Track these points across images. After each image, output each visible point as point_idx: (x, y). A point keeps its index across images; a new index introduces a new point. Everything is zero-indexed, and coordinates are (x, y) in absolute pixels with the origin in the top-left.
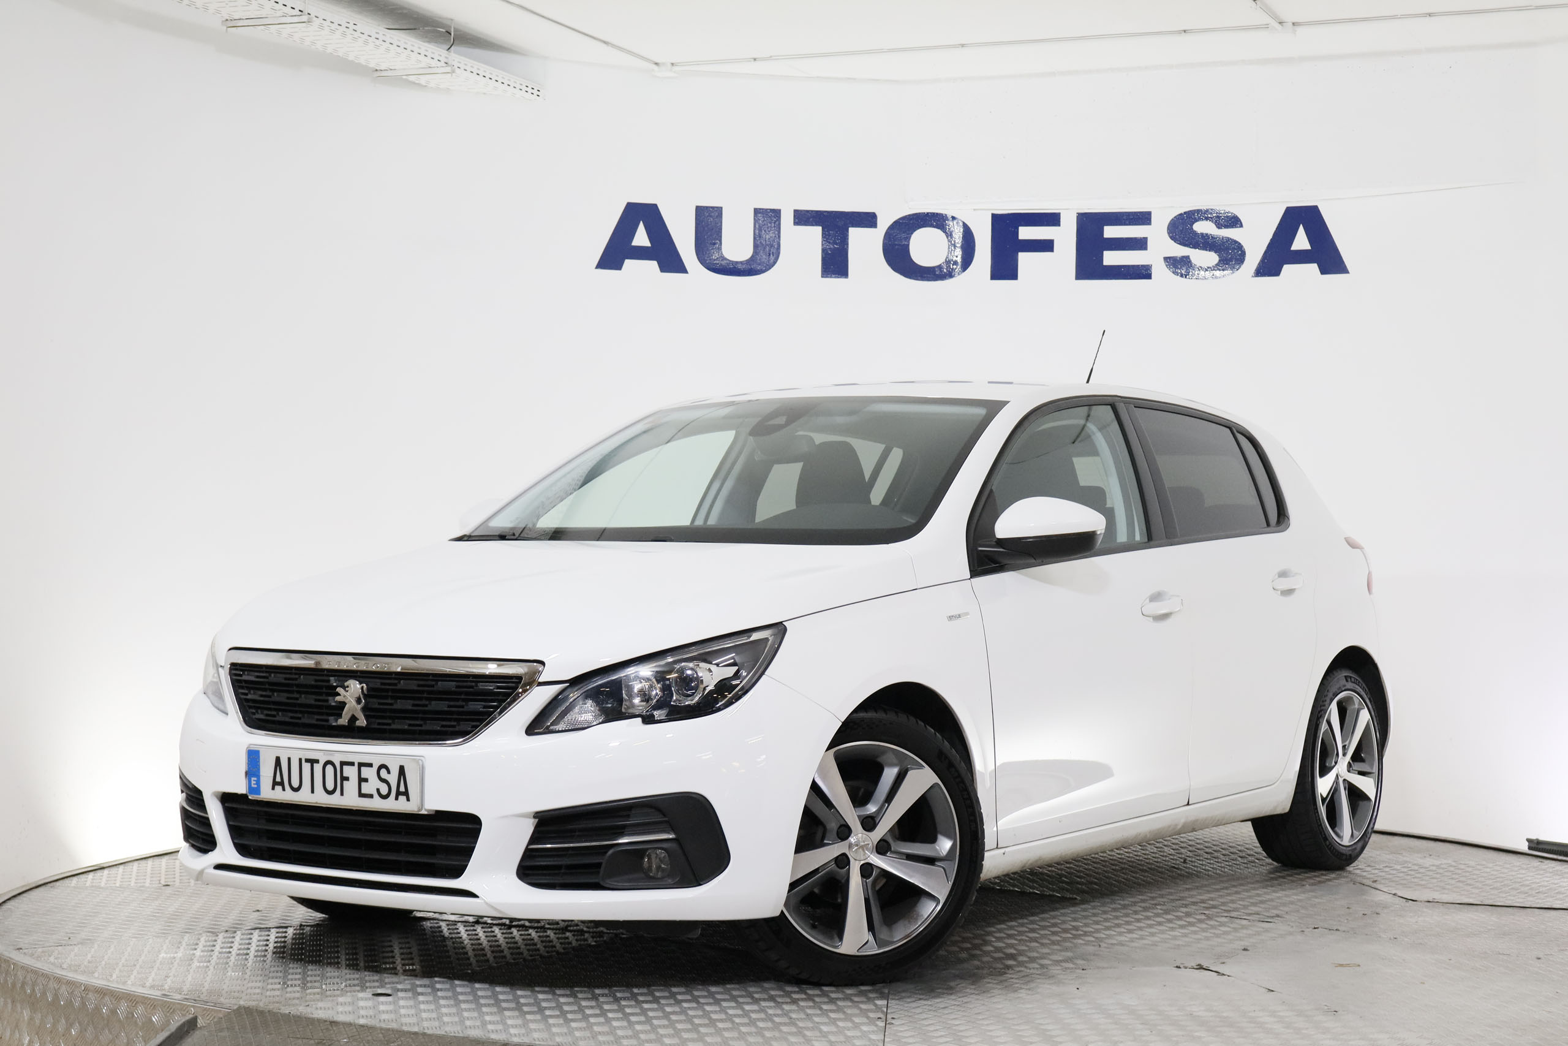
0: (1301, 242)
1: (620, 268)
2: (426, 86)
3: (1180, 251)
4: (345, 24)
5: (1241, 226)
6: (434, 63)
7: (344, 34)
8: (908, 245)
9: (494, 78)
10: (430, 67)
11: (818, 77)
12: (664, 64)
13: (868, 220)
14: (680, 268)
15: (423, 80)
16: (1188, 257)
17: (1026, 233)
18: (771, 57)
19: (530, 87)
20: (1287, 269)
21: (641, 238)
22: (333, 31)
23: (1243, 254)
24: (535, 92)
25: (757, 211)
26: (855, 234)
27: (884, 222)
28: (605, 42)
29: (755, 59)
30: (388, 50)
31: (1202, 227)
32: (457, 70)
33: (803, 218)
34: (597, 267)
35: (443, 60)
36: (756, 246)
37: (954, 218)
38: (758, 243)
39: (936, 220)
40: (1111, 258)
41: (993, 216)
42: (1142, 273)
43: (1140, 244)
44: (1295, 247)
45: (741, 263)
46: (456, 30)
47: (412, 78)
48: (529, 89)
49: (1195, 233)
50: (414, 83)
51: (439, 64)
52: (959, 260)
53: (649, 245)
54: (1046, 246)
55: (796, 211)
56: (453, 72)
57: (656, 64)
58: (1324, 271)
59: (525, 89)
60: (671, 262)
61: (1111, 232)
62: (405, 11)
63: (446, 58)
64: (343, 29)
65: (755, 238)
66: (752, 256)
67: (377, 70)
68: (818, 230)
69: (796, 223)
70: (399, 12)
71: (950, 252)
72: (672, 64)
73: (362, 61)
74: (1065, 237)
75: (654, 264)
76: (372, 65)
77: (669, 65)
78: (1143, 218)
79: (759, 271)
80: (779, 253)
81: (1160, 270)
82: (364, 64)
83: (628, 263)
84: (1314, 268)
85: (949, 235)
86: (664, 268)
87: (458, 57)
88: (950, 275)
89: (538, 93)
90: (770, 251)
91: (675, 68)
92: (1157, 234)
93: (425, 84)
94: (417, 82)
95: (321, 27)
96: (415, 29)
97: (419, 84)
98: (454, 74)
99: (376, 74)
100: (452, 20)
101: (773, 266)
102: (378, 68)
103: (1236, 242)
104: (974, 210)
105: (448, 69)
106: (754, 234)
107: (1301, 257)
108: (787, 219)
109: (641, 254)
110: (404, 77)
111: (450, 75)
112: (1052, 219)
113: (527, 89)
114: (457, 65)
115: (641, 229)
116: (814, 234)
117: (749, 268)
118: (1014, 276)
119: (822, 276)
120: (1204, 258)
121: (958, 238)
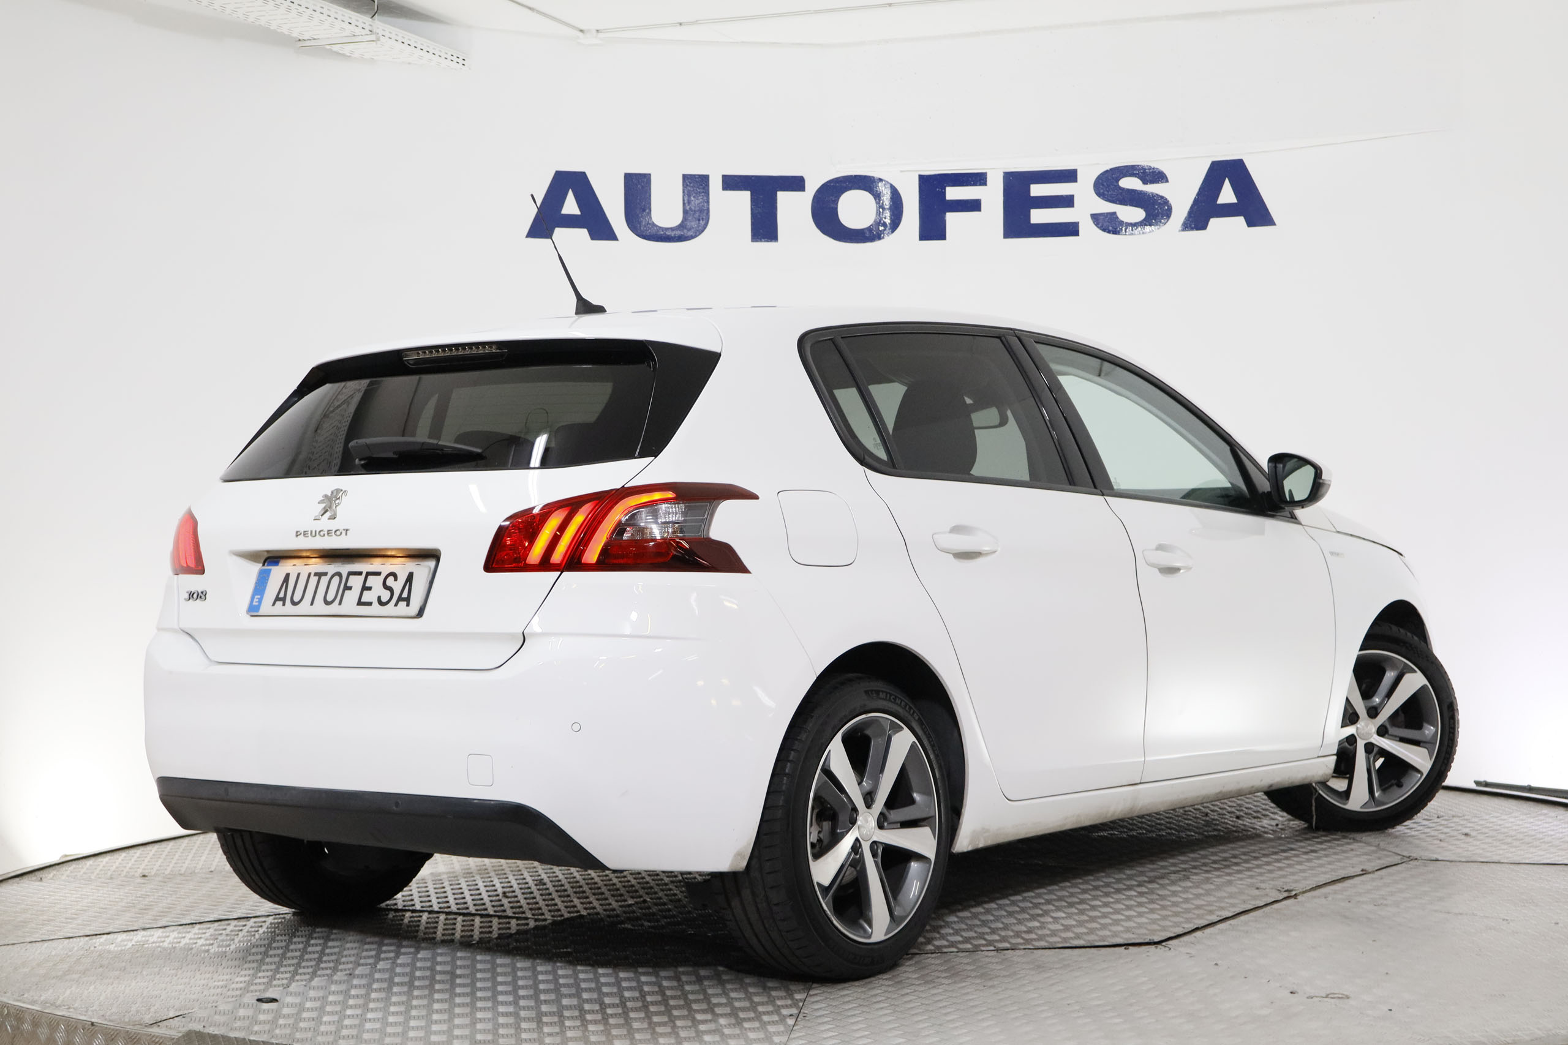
0: (1227, 195)
2: (350, 56)
3: (1106, 207)
5: (1167, 181)
6: (358, 31)
7: (266, 1)
8: (837, 208)
9: (419, 47)
10: (354, 36)
11: (743, 42)
12: (589, 31)
13: (796, 184)
14: (612, 236)
15: (347, 50)
16: (1115, 213)
17: (953, 193)
18: (697, 21)
19: (455, 56)
20: (1214, 222)
23: (1170, 210)
24: (460, 60)
25: (685, 177)
26: (785, 199)
27: (812, 186)
28: (530, 8)
29: (681, 24)
30: (311, 17)
31: (1130, 183)
32: (382, 38)
33: (731, 183)
34: (528, 236)
35: (368, 28)
36: (685, 212)
37: (881, 180)
38: (688, 208)
39: (865, 183)
40: (1038, 216)
41: (921, 177)
42: (1070, 230)
43: (1067, 201)
44: (1221, 201)
45: (672, 229)
46: (380, 1)
47: (336, 48)
48: (454, 58)
49: (1121, 188)
50: (337, 53)
51: (364, 32)
52: (888, 221)
53: (578, 213)
54: (974, 206)
55: (724, 176)
56: (378, 39)
57: (581, 31)
58: (1250, 224)
59: (450, 58)
60: (601, 229)
61: (1037, 190)
63: (370, 25)
65: (684, 204)
66: (682, 222)
67: (300, 40)
68: (746, 196)
69: (724, 188)
71: (878, 213)
72: (598, 31)
73: (285, 31)
74: (992, 196)
75: (584, 232)
76: (295, 35)
77: (594, 33)
78: (1070, 176)
79: (688, 237)
80: (709, 218)
81: (1087, 227)
82: (287, 33)
83: (558, 231)
84: (1241, 220)
85: (877, 196)
86: (595, 235)
87: (382, 25)
88: (878, 237)
89: (463, 62)
90: (699, 216)
91: (600, 35)
92: (1083, 191)
93: (349, 55)
94: (341, 52)
97: (343, 55)
98: (379, 42)
99: (300, 45)
101: (703, 231)
102: (301, 38)
103: (1162, 197)
104: (902, 171)
105: (373, 37)
106: (684, 200)
108: (715, 184)
109: (571, 222)
110: (328, 47)
111: (374, 43)
112: (978, 179)
113: (452, 58)
114: (381, 33)
115: (571, 198)
116: (743, 199)
117: (678, 233)
118: (942, 236)
119: (752, 241)
120: (1131, 214)
121: (886, 200)
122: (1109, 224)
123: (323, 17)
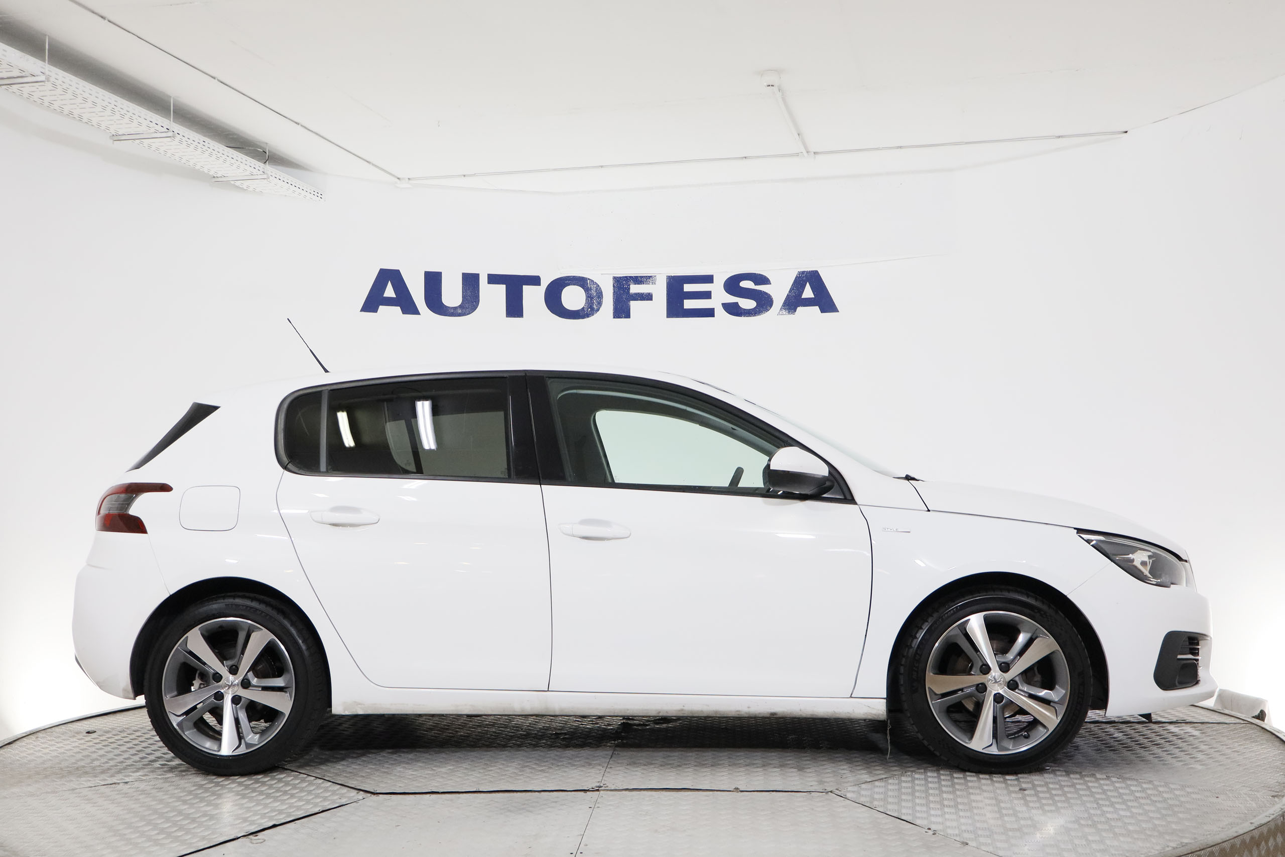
0: (808, 293)
1: (376, 311)
2: (246, 190)
3: (732, 299)
4: (197, 141)
5: (770, 283)
6: (255, 172)
7: (196, 148)
8: (561, 297)
9: (294, 185)
10: (253, 175)
11: (501, 190)
12: (403, 179)
13: (535, 281)
14: (415, 311)
15: (245, 184)
16: (737, 303)
17: (634, 289)
19: (316, 192)
20: (800, 309)
21: (389, 292)
22: (188, 145)
23: (772, 301)
24: (319, 195)
25: (464, 275)
26: (527, 289)
27: (545, 283)
28: (368, 162)
29: (464, 176)
30: (225, 161)
31: (746, 284)
32: (270, 177)
33: (494, 279)
34: (362, 310)
35: (261, 170)
36: (463, 297)
37: (589, 279)
38: (466, 295)
40: (689, 304)
41: (614, 278)
42: (709, 313)
43: (707, 295)
44: (804, 296)
45: (455, 308)
46: (269, 152)
47: (238, 183)
48: (316, 194)
49: (741, 287)
50: (238, 187)
51: (259, 173)
52: (594, 305)
53: (394, 296)
54: (648, 297)
55: (489, 275)
56: (268, 178)
57: (398, 178)
58: (823, 311)
59: (313, 193)
60: (409, 307)
61: (688, 288)
62: (235, 136)
63: (263, 168)
64: (196, 143)
65: (463, 292)
66: (462, 303)
67: (214, 177)
68: (503, 288)
69: (489, 283)
70: (231, 137)
71: (587, 301)
72: (409, 179)
73: (206, 171)
74: (660, 291)
75: (398, 309)
76: (212, 173)
77: (406, 180)
78: (709, 279)
79: (465, 313)
80: (479, 301)
81: (720, 312)
82: (206, 172)
83: (381, 308)
84: (816, 309)
85: (587, 290)
86: (405, 311)
87: (269, 168)
88: (587, 315)
89: (321, 196)
90: (473, 300)
91: (410, 181)
92: (718, 291)
93: (245, 188)
94: (241, 186)
95: (181, 142)
96: (243, 148)
97: (242, 189)
98: (268, 180)
99: (215, 181)
100: (266, 143)
101: (475, 310)
102: (215, 176)
103: (767, 293)
104: (602, 274)
105: (265, 176)
106: (463, 290)
107: (808, 303)
108: (483, 280)
109: (389, 302)
110: (232, 182)
111: (265, 180)
112: (650, 280)
113: (314, 193)
114: (270, 174)
115: (389, 285)
116: (501, 290)
117: (460, 311)
118: (628, 316)
119: (507, 317)
120: (748, 304)
121: (594, 293)
122: (733, 310)
123: (233, 161)
